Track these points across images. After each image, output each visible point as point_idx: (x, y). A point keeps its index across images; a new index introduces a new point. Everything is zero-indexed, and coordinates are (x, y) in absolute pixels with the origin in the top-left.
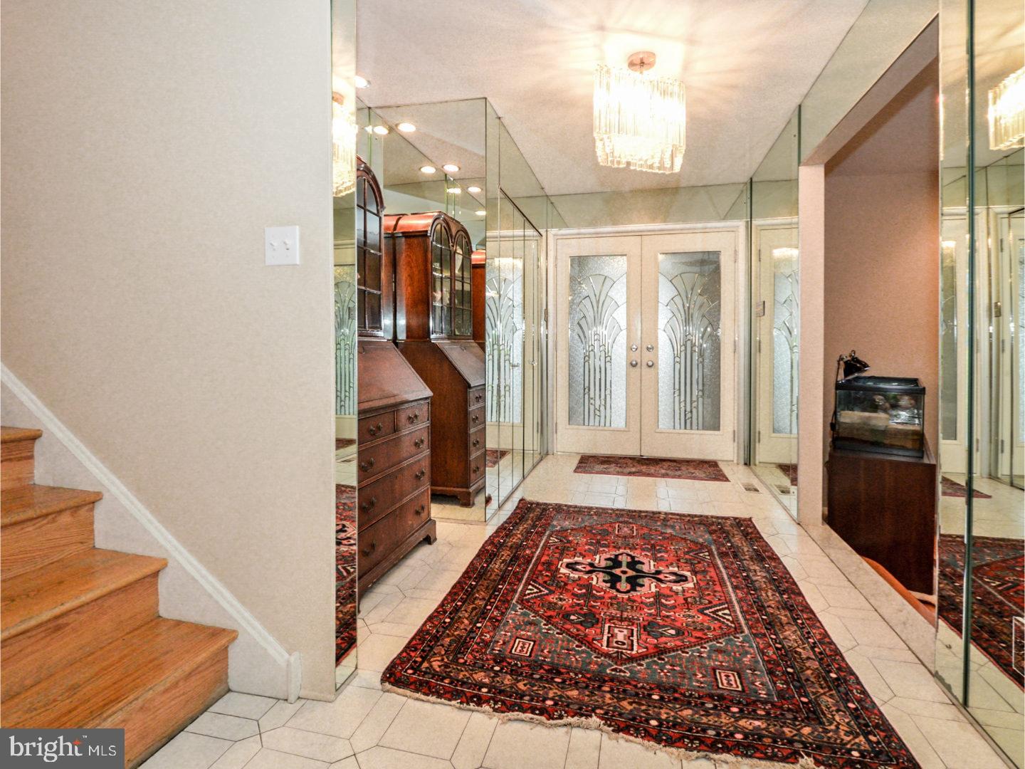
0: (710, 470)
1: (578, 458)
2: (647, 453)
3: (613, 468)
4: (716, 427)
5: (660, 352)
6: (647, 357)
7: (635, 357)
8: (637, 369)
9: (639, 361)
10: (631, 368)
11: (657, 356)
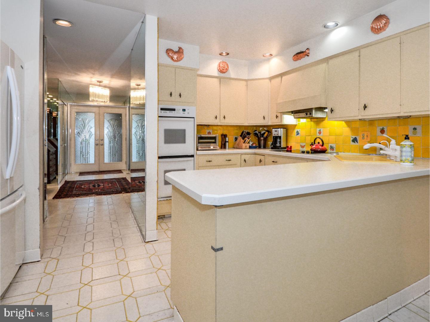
0: (120, 171)
1: (79, 173)
2: (101, 170)
3: (91, 174)
4: (121, 160)
5: (105, 141)
6: (101, 142)
7: (98, 142)
8: (98, 146)
9: (98, 144)
10: (96, 146)
11: (104, 142)
